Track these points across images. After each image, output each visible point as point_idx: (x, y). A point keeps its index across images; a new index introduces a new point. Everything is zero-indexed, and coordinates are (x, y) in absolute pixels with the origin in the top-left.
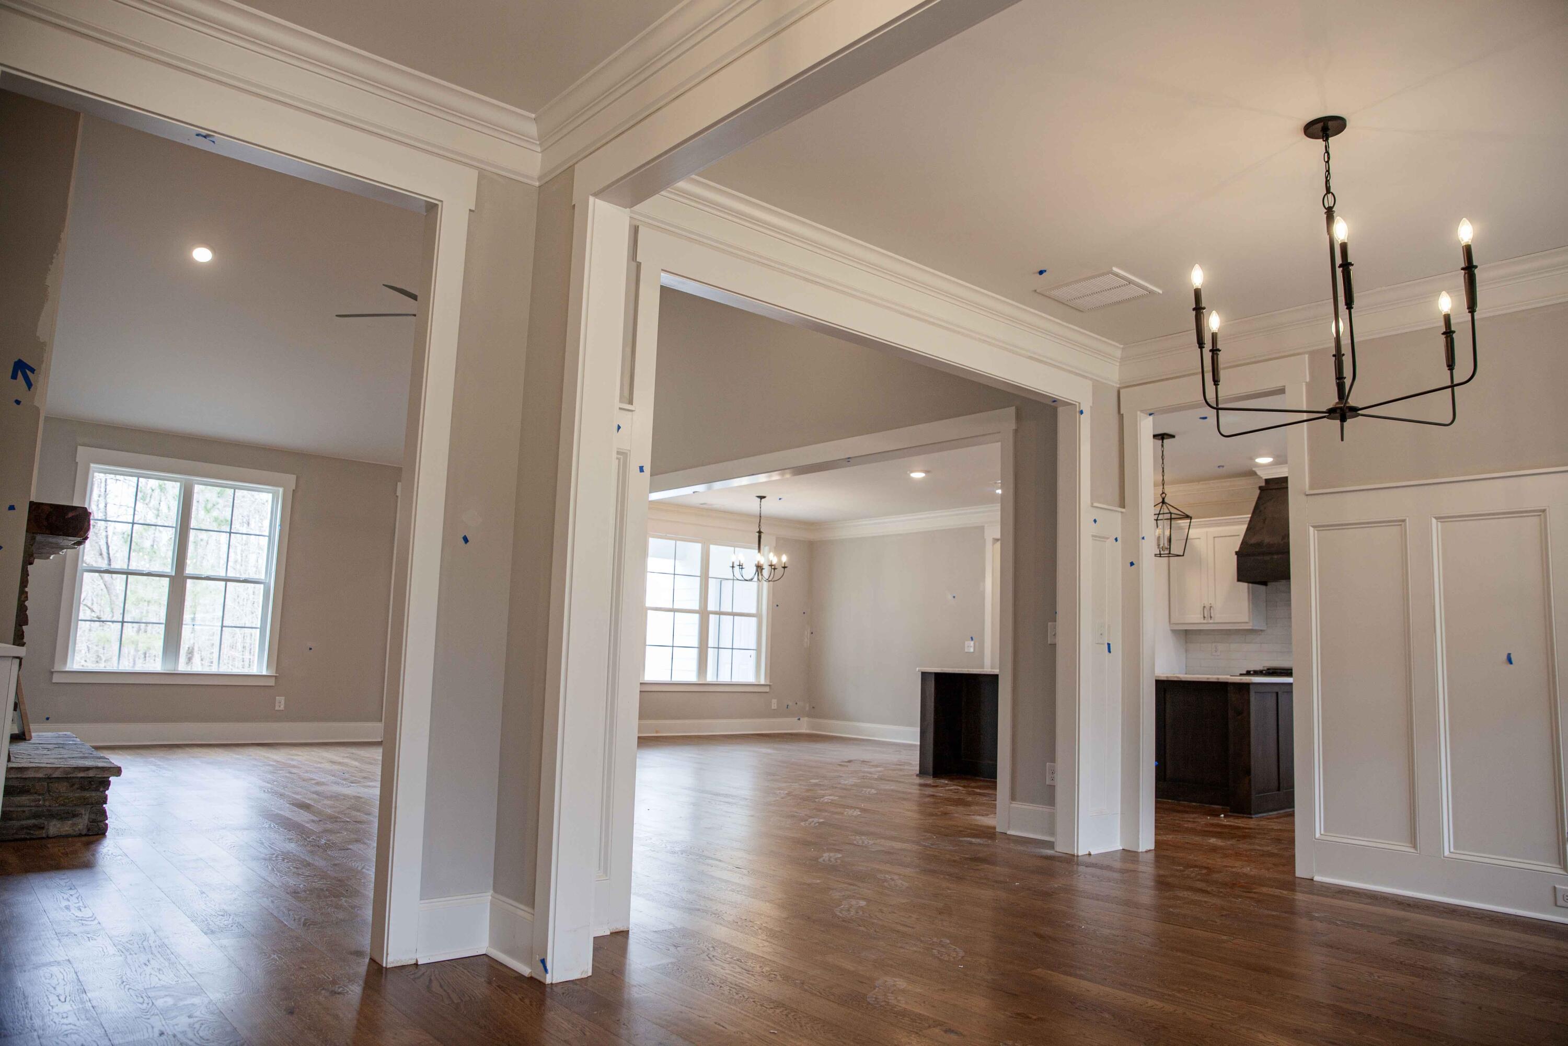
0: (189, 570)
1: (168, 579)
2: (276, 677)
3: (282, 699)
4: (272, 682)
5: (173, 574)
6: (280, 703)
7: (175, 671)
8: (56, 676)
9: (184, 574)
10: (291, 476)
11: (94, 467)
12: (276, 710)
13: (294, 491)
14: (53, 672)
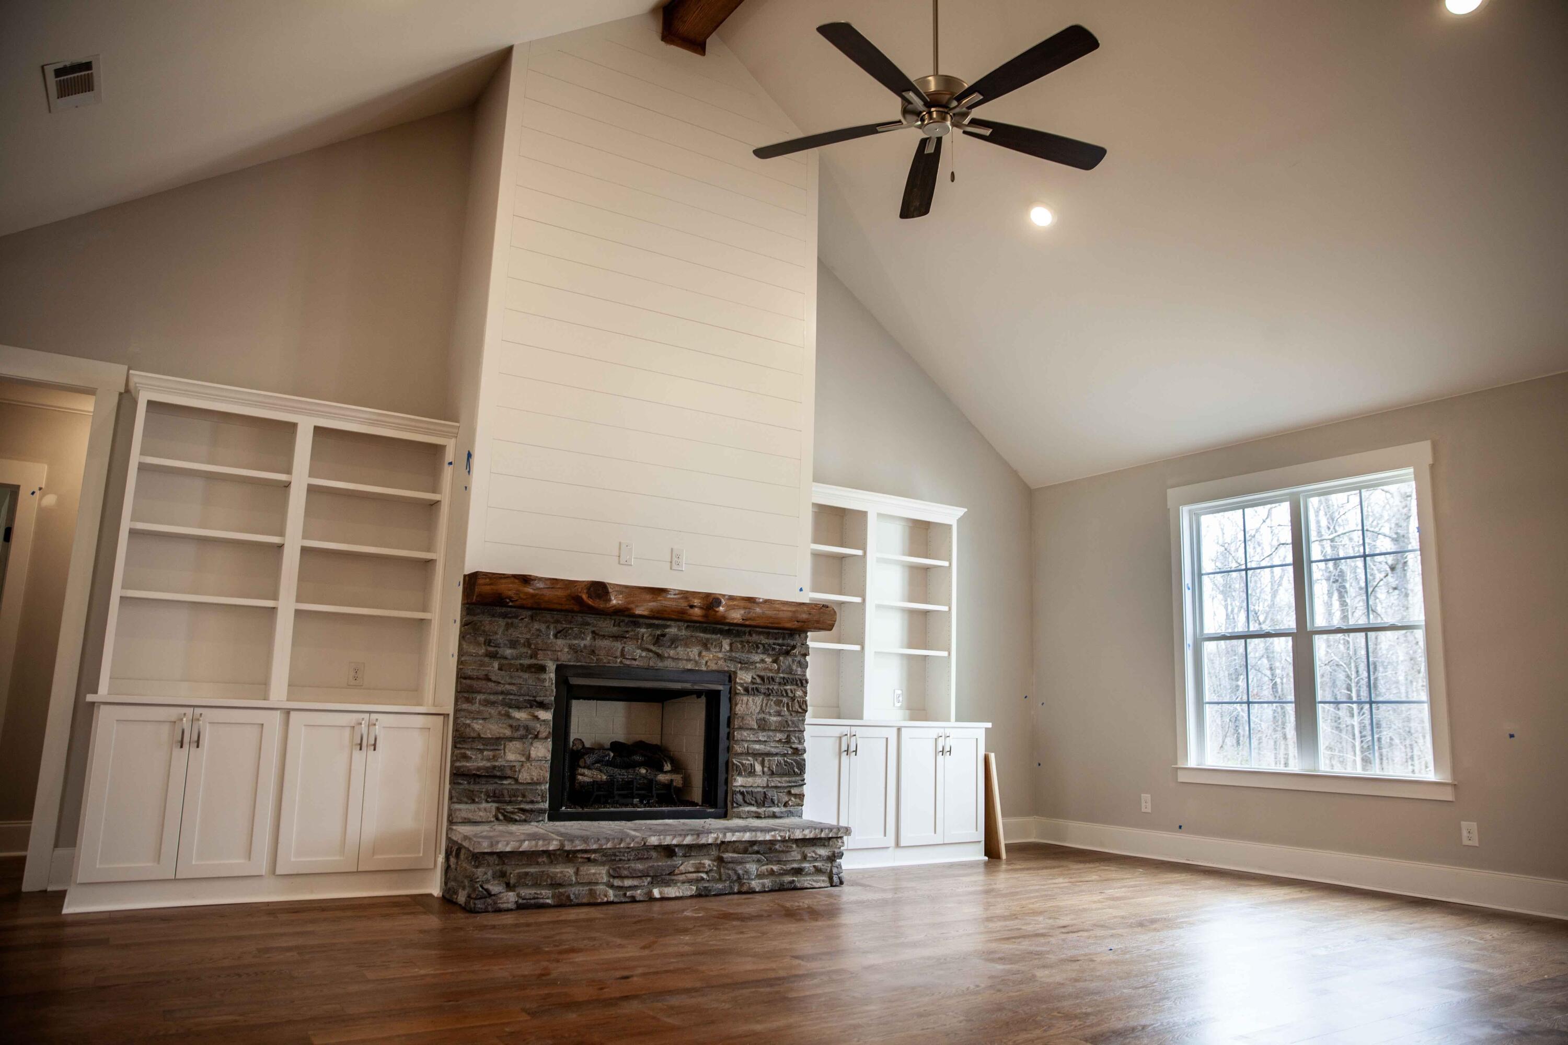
0: (1316, 620)
1: (1290, 639)
2: (1452, 785)
3: (1474, 826)
4: (1448, 795)
5: (1296, 629)
7: (1315, 770)
8: (1180, 773)
9: (1309, 628)
10: (1426, 442)
11: (1190, 511)
12: (1465, 846)
13: (1432, 467)
14: (1177, 768)
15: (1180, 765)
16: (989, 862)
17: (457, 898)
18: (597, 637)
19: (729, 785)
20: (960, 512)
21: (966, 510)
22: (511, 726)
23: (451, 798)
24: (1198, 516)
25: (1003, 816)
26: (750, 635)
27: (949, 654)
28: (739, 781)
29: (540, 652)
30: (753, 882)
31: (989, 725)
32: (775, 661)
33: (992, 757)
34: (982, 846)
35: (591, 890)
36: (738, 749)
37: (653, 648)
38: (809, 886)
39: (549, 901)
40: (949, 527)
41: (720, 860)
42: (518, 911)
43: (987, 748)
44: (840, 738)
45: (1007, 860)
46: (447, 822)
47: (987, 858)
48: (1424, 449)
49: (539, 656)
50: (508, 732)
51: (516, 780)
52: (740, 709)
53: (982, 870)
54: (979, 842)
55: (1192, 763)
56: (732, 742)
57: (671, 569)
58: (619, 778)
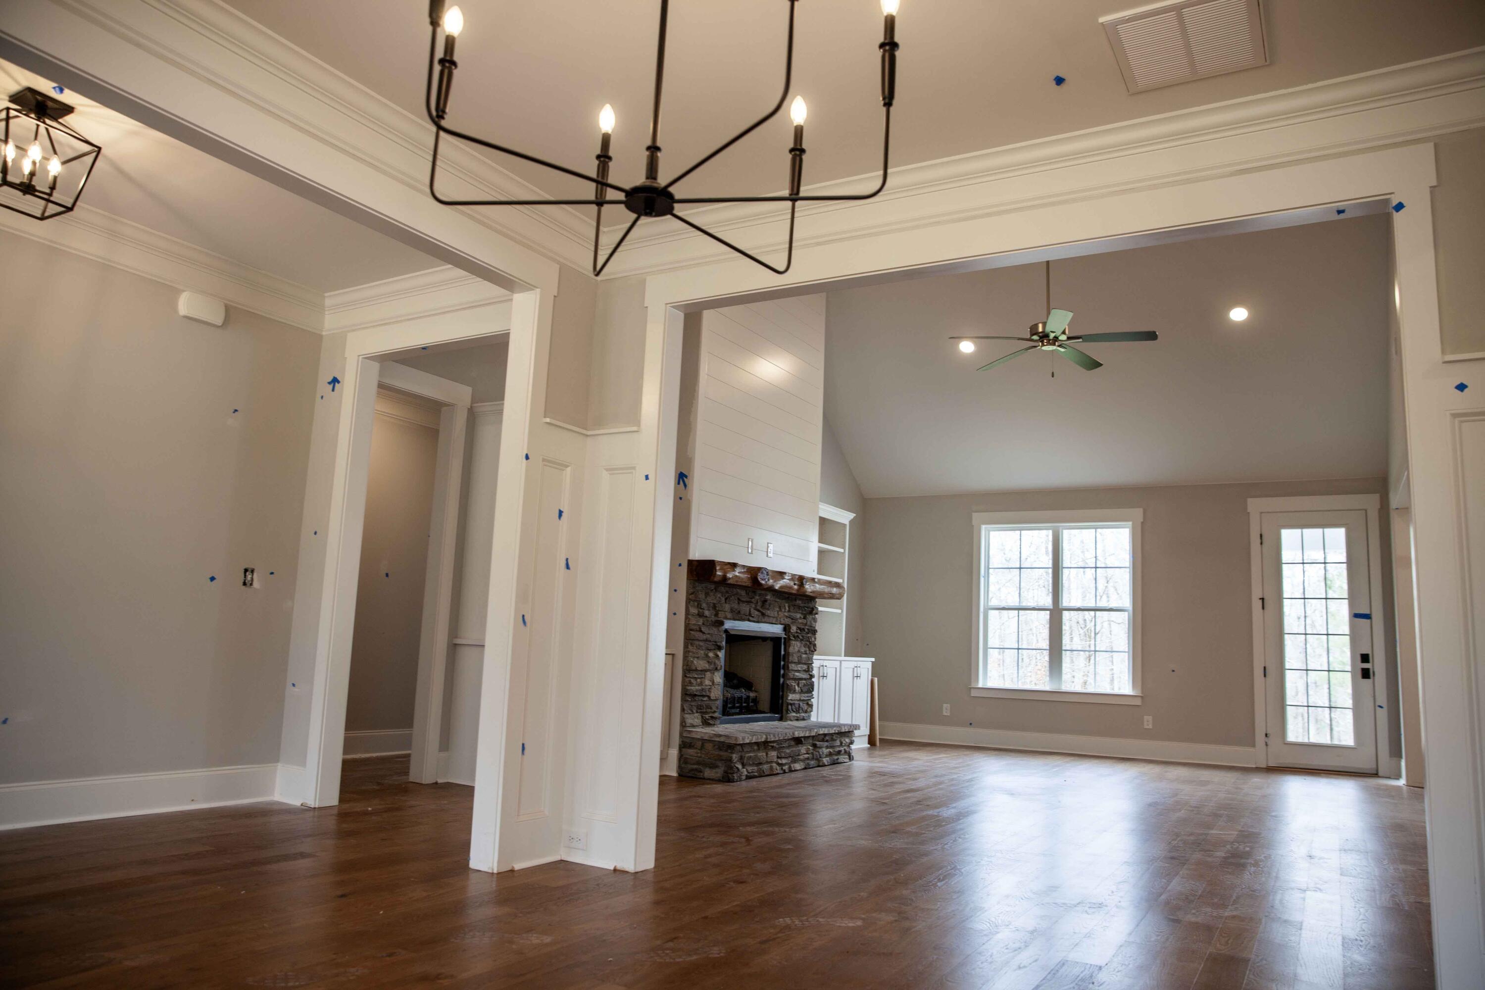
0: (1065, 602)
1: (1048, 612)
2: (1142, 697)
3: (1150, 718)
4: (1138, 702)
5: (1051, 607)
6: (1148, 722)
7: (1059, 689)
8: (972, 691)
9: (1060, 607)
10: (1138, 509)
11: (985, 528)
12: (1145, 729)
13: (1142, 523)
14: (971, 688)
15: (973, 685)
16: (869, 749)
17: (703, 775)
18: (740, 602)
19: (784, 699)
20: (852, 516)
21: (855, 515)
22: (708, 662)
23: (683, 710)
24: (989, 531)
25: (879, 720)
26: (796, 600)
27: (842, 612)
28: (791, 697)
29: (720, 612)
30: (824, 759)
31: (873, 659)
32: (805, 618)
33: (876, 680)
34: (866, 739)
35: (771, 766)
36: (791, 675)
37: (760, 609)
38: (843, 761)
39: (756, 774)
40: (845, 525)
41: (815, 746)
42: (748, 780)
43: (873, 676)
44: (819, 668)
45: (880, 746)
46: (680, 727)
47: (869, 746)
48: (1138, 513)
49: (719, 615)
50: (707, 666)
51: (709, 697)
52: (791, 650)
53: (866, 752)
54: (866, 735)
55: (980, 685)
56: (787, 671)
57: (767, 556)
58: (736, 695)
